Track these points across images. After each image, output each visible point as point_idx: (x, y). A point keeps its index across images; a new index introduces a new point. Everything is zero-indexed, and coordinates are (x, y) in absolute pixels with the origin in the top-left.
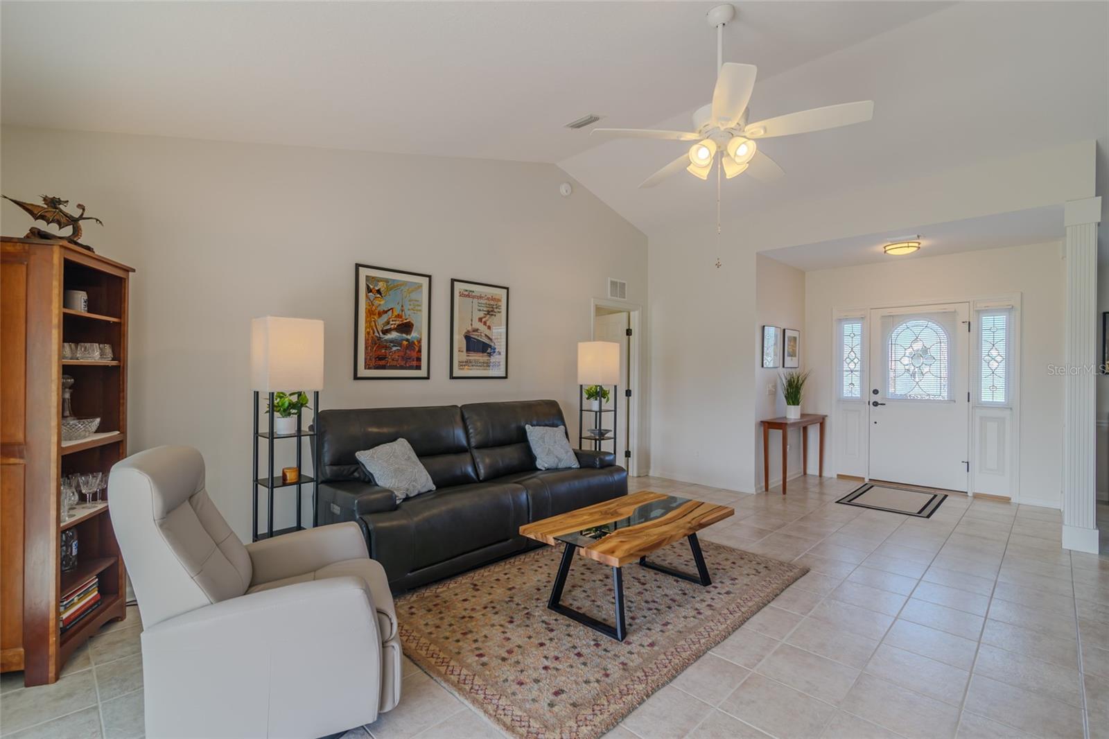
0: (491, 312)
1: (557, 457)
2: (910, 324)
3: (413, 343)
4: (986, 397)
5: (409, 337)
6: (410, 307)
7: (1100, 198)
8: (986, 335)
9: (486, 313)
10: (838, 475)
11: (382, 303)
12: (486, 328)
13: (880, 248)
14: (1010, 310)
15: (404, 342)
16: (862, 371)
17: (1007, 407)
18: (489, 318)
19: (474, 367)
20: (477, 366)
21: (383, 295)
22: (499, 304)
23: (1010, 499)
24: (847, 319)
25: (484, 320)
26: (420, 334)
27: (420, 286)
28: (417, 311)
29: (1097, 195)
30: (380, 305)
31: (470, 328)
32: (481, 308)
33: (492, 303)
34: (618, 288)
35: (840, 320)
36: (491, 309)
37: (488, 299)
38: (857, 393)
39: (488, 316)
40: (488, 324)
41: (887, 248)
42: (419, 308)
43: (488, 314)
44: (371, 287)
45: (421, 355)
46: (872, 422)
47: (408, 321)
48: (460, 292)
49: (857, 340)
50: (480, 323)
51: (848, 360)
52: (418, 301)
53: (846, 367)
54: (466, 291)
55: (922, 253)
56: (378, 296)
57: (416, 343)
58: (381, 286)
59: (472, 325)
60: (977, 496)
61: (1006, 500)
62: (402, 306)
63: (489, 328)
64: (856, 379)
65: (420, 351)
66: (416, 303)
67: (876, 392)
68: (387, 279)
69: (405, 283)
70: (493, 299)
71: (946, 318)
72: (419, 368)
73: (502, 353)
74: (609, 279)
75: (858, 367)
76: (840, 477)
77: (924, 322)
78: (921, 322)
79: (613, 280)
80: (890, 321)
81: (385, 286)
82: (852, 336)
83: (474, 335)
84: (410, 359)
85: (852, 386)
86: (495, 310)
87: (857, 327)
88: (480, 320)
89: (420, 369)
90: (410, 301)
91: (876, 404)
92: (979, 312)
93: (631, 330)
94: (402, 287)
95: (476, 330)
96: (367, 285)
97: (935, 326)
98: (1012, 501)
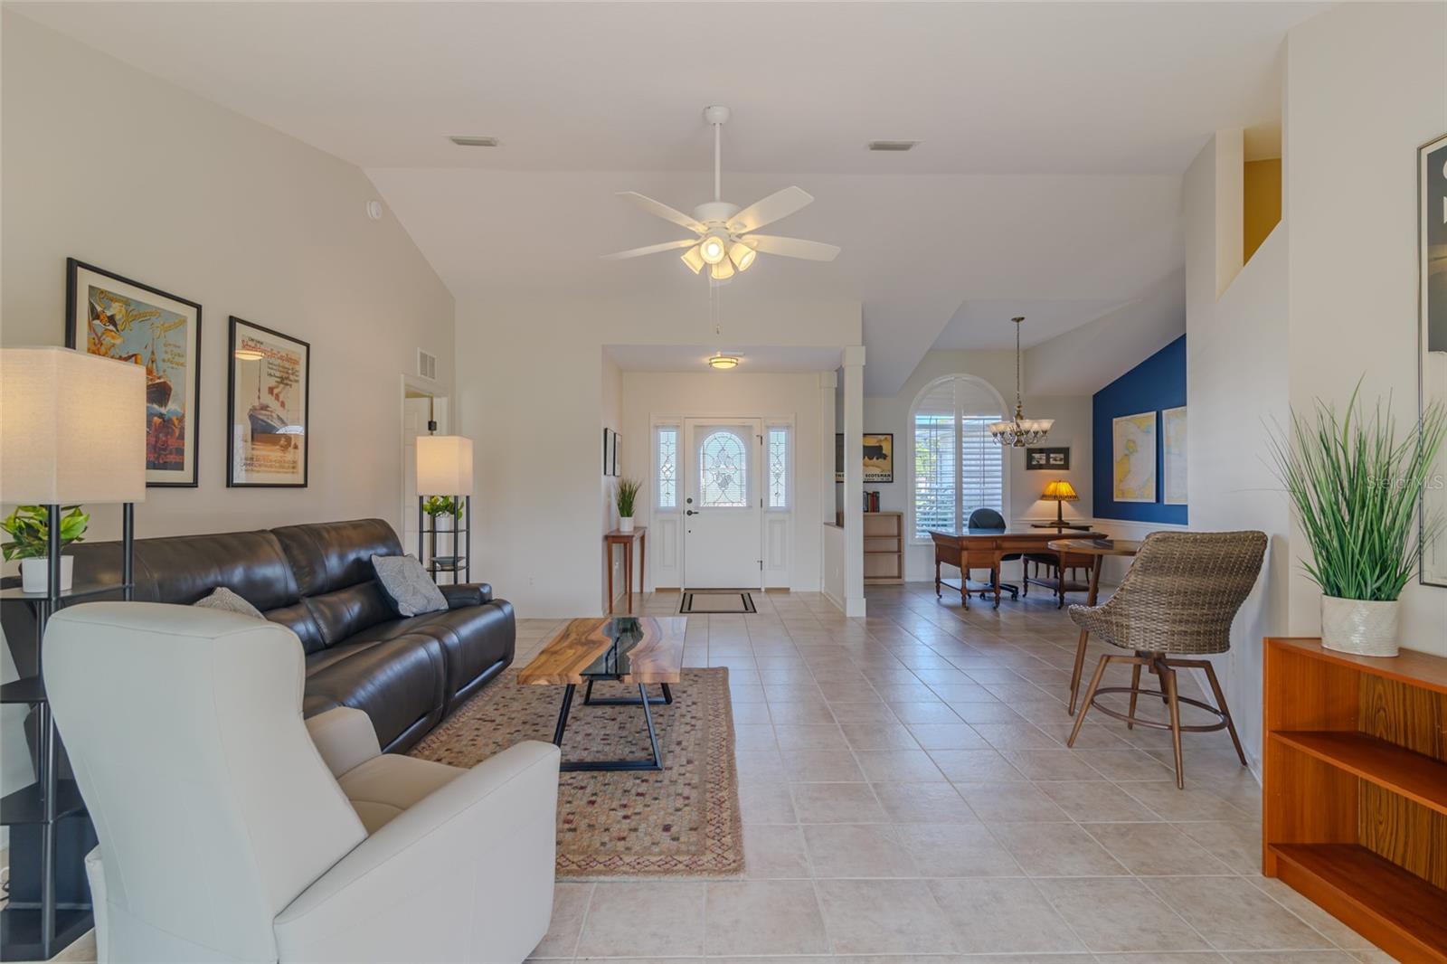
0: (284, 381)
1: (426, 598)
2: (718, 434)
3: (170, 420)
4: (773, 503)
5: (163, 410)
6: (167, 357)
7: (864, 347)
8: (773, 449)
9: (279, 380)
10: (657, 589)
11: (118, 342)
12: (279, 404)
13: (706, 360)
14: (788, 427)
15: (156, 418)
16: (677, 480)
17: (787, 511)
18: (284, 388)
19: (263, 468)
20: (266, 466)
21: (119, 327)
22: (297, 367)
23: (789, 589)
24: (665, 427)
25: (276, 391)
26: (183, 408)
27: (183, 321)
28: (177, 364)
29: (863, 345)
30: (113, 345)
31: (256, 404)
32: (272, 372)
33: (287, 365)
34: (427, 363)
35: (657, 427)
36: (287, 375)
37: (281, 358)
38: (673, 503)
39: (282, 386)
40: (281, 400)
41: (713, 361)
42: (181, 360)
43: (281, 382)
44: (99, 309)
45: (183, 445)
46: (687, 532)
47: (162, 380)
48: (243, 341)
49: (673, 449)
50: (270, 395)
51: (665, 469)
52: (179, 347)
53: (662, 477)
54: (252, 340)
55: (739, 370)
56: (111, 327)
57: (176, 423)
58: (115, 309)
59: (259, 398)
60: (768, 590)
61: (786, 590)
62: (153, 353)
63: (283, 404)
64: (673, 490)
65: (182, 437)
66: (177, 351)
67: (690, 501)
68: (128, 299)
69: (157, 312)
70: (289, 360)
71: (744, 431)
72: (180, 467)
73: (299, 447)
74: (419, 350)
75: (673, 477)
76: (658, 590)
77: (727, 434)
78: (725, 434)
79: (424, 352)
80: (702, 431)
81: (124, 311)
82: (668, 442)
83: (262, 415)
84: (165, 450)
85: (668, 497)
86: (292, 377)
87: (673, 435)
88: (271, 390)
89: (182, 469)
90: (165, 345)
91: (690, 513)
92: (768, 427)
93: (435, 423)
94: (153, 318)
95: (265, 408)
96: (91, 303)
97: (737, 439)
98: (791, 590)
